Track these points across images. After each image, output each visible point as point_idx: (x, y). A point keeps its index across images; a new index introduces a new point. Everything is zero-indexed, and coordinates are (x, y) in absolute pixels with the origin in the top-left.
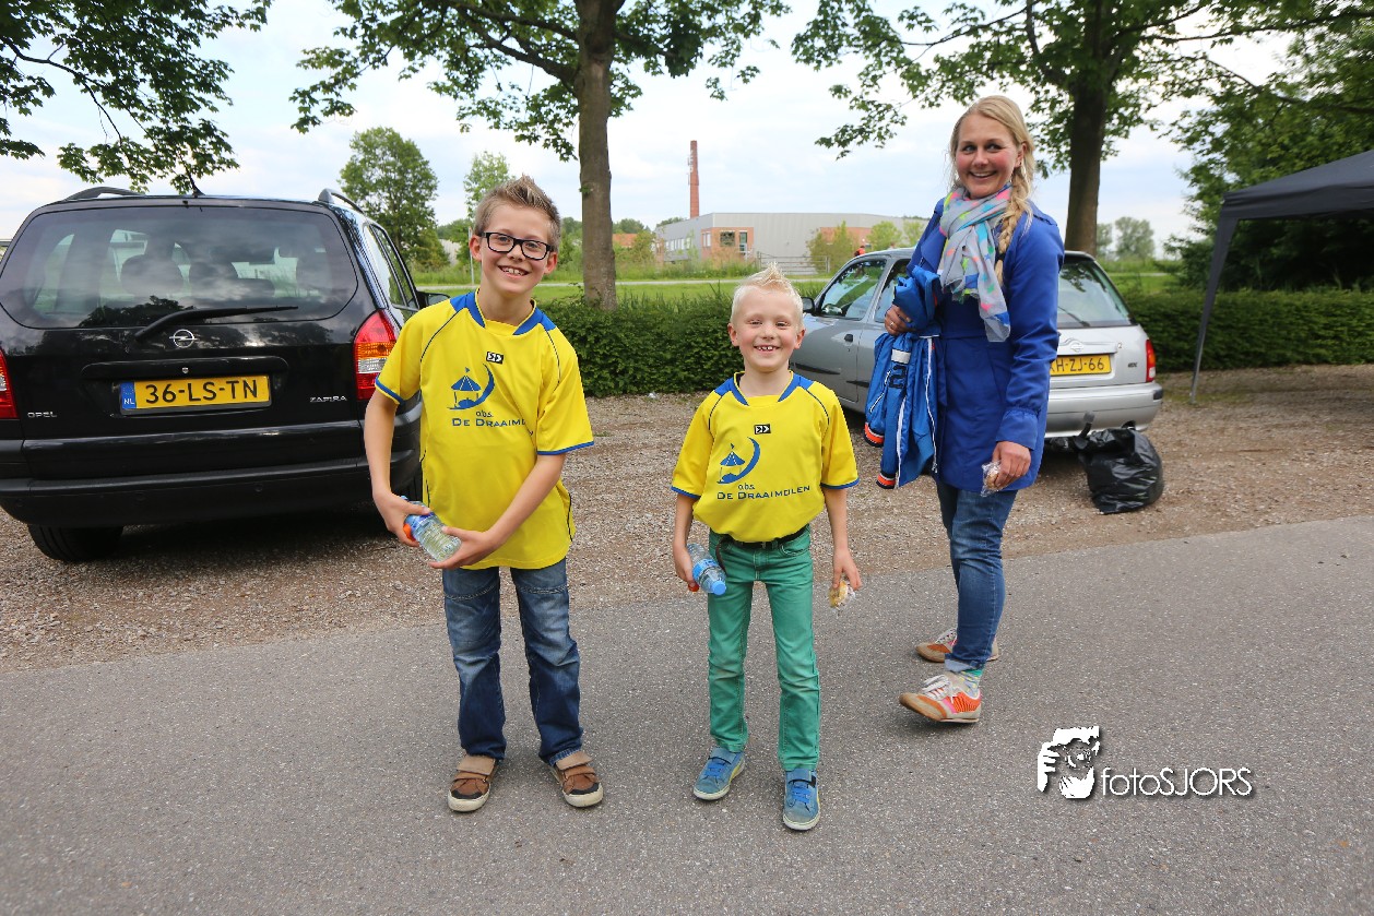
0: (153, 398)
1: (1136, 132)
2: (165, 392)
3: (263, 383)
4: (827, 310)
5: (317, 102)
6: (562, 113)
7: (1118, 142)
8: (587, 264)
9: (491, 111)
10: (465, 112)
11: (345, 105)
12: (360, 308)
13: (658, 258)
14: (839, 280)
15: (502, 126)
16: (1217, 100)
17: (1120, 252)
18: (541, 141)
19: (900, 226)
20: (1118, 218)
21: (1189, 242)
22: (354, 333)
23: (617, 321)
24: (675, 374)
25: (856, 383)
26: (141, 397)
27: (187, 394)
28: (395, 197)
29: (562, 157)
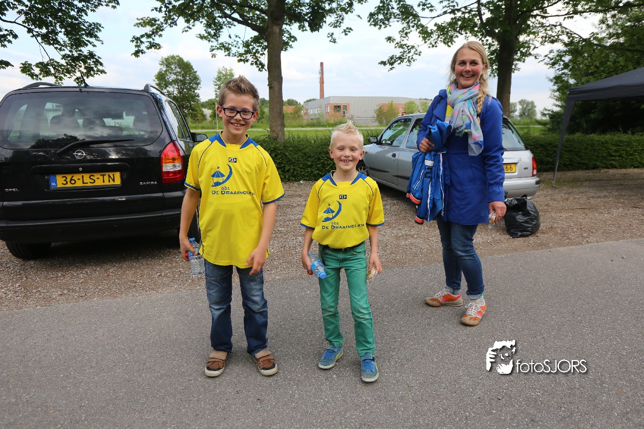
0: (65, 182)
1: (529, 59)
2: (71, 180)
3: (117, 175)
4: (384, 142)
5: (144, 43)
6: (260, 49)
7: (520, 64)
8: (271, 120)
9: (226, 48)
10: (214, 48)
11: (157, 44)
12: (164, 140)
13: (305, 117)
14: (389, 128)
15: (231, 55)
16: (566, 45)
17: (521, 116)
18: (250, 62)
19: (418, 103)
20: (520, 100)
21: (553, 111)
22: (161, 152)
23: (285, 147)
24: (312, 172)
25: (397, 176)
26: (60, 182)
27: (81, 181)
28: (181, 88)
29: (259, 70)
